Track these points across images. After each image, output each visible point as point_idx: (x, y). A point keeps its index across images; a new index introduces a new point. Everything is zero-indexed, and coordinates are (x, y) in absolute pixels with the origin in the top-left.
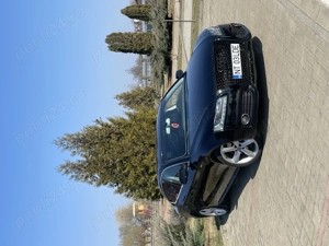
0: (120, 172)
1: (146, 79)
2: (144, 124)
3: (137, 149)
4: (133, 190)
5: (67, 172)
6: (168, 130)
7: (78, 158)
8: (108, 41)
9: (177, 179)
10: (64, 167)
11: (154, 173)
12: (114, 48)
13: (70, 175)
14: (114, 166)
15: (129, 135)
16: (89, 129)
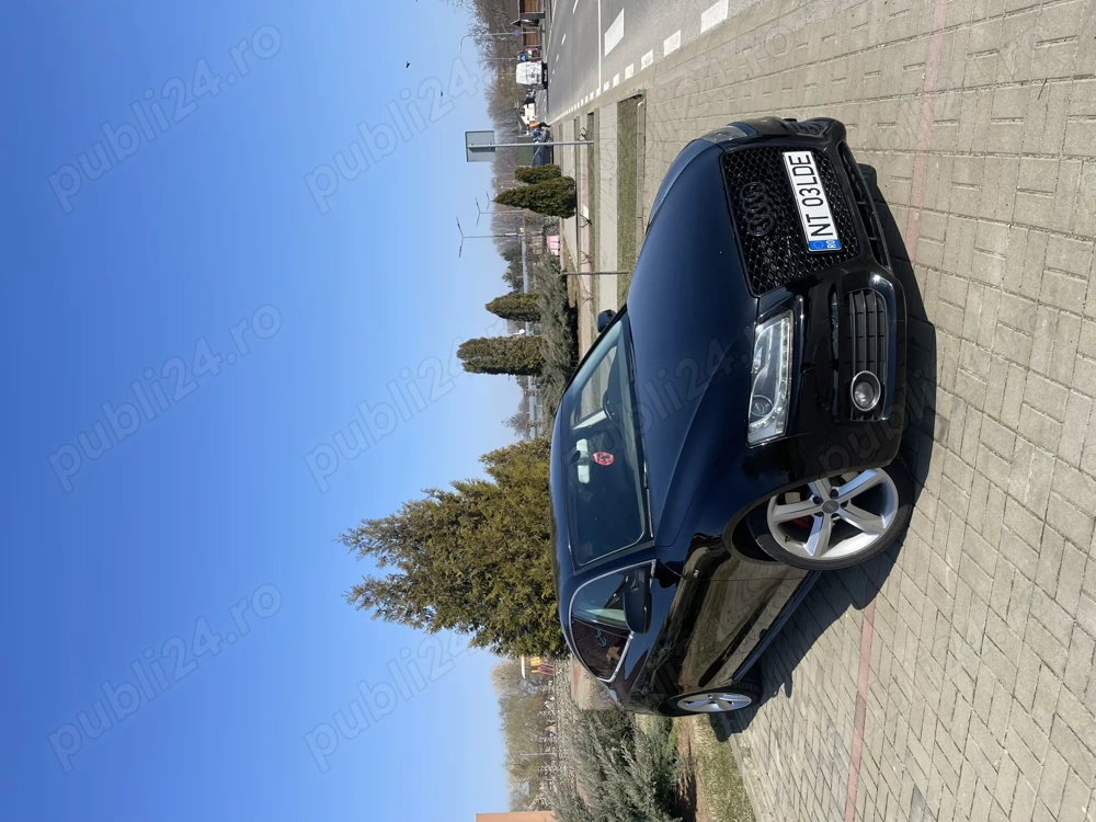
0: (480, 598)
1: (535, 426)
2: (529, 492)
3: (513, 546)
4: (510, 637)
5: (367, 602)
6: (584, 474)
7: (392, 570)
8: (461, 354)
9: (619, 616)
10: (359, 592)
11: (551, 599)
12: (473, 367)
13: (375, 608)
14: (467, 586)
15: (498, 517)
16: (414, 507)
